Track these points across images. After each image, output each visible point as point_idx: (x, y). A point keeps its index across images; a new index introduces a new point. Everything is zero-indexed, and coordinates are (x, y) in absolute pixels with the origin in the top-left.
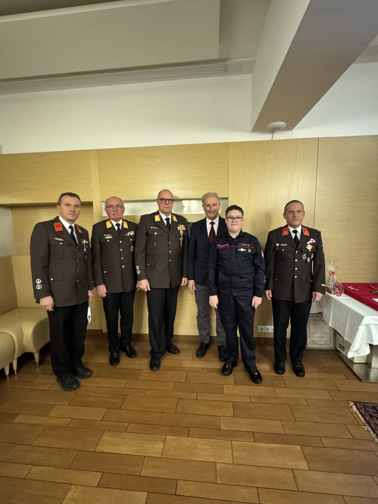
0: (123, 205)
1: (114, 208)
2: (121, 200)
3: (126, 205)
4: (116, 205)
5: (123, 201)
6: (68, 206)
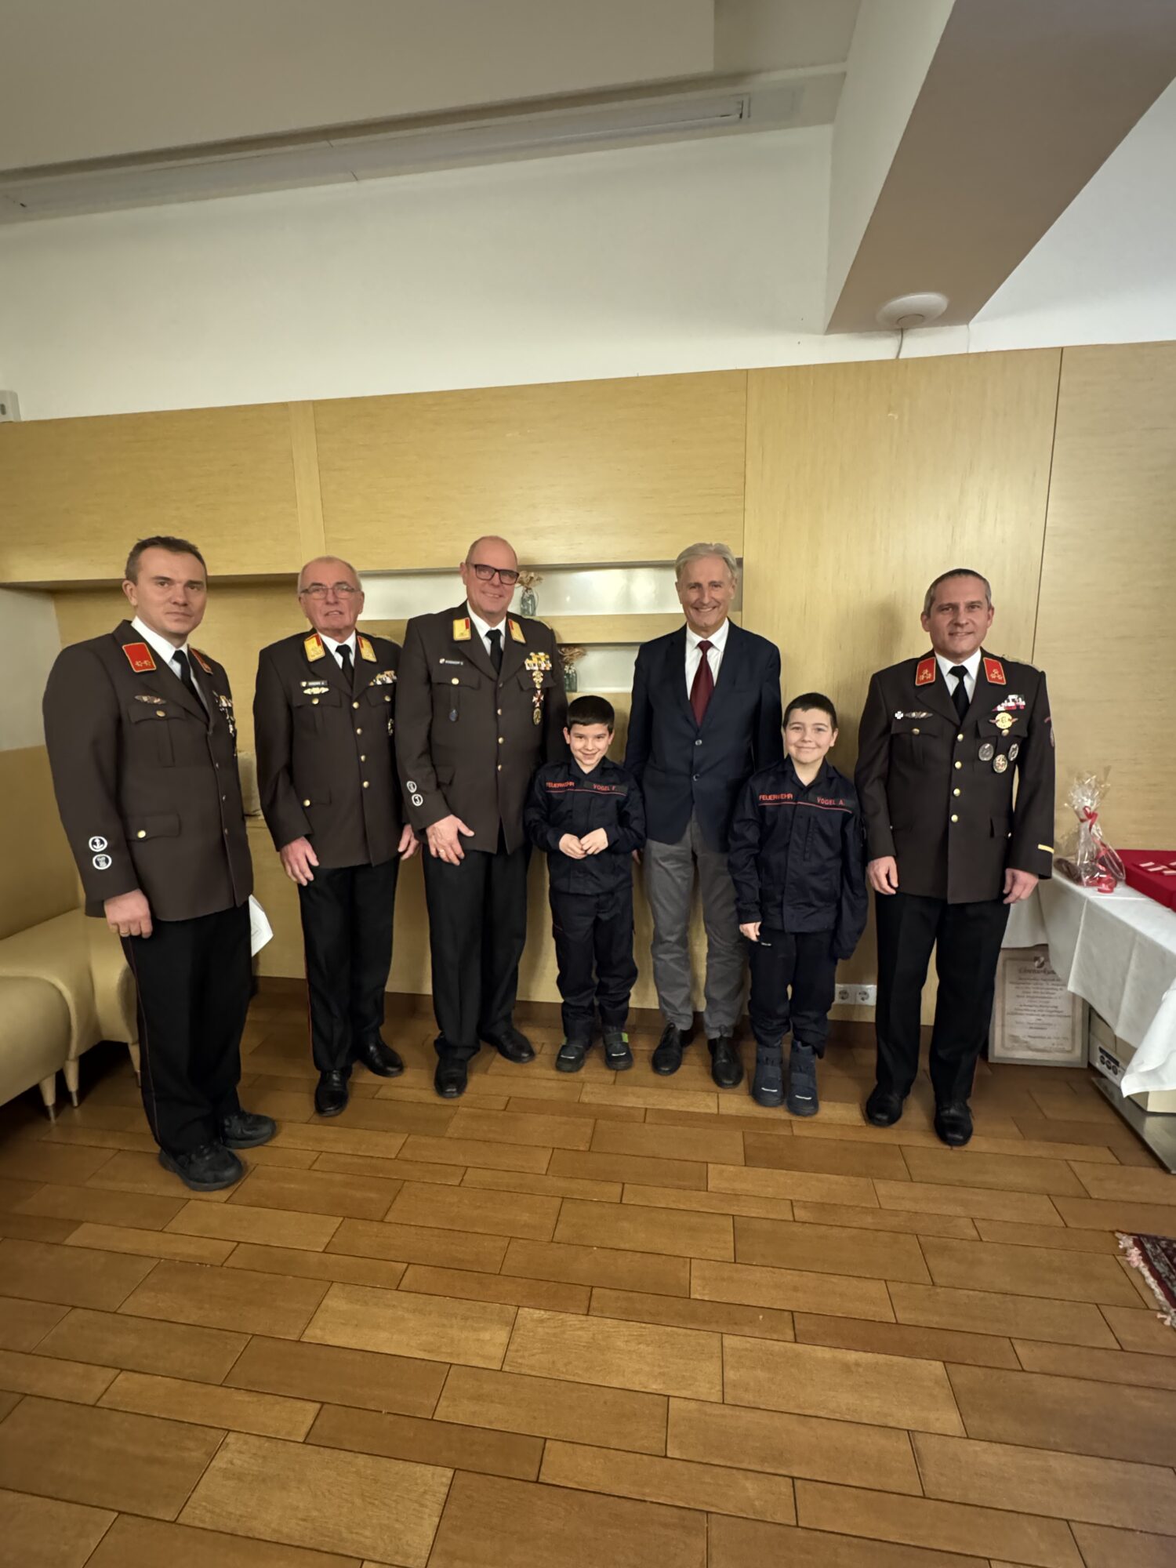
1: (327, 594)
4: (334, 582)
6: (162, 584)
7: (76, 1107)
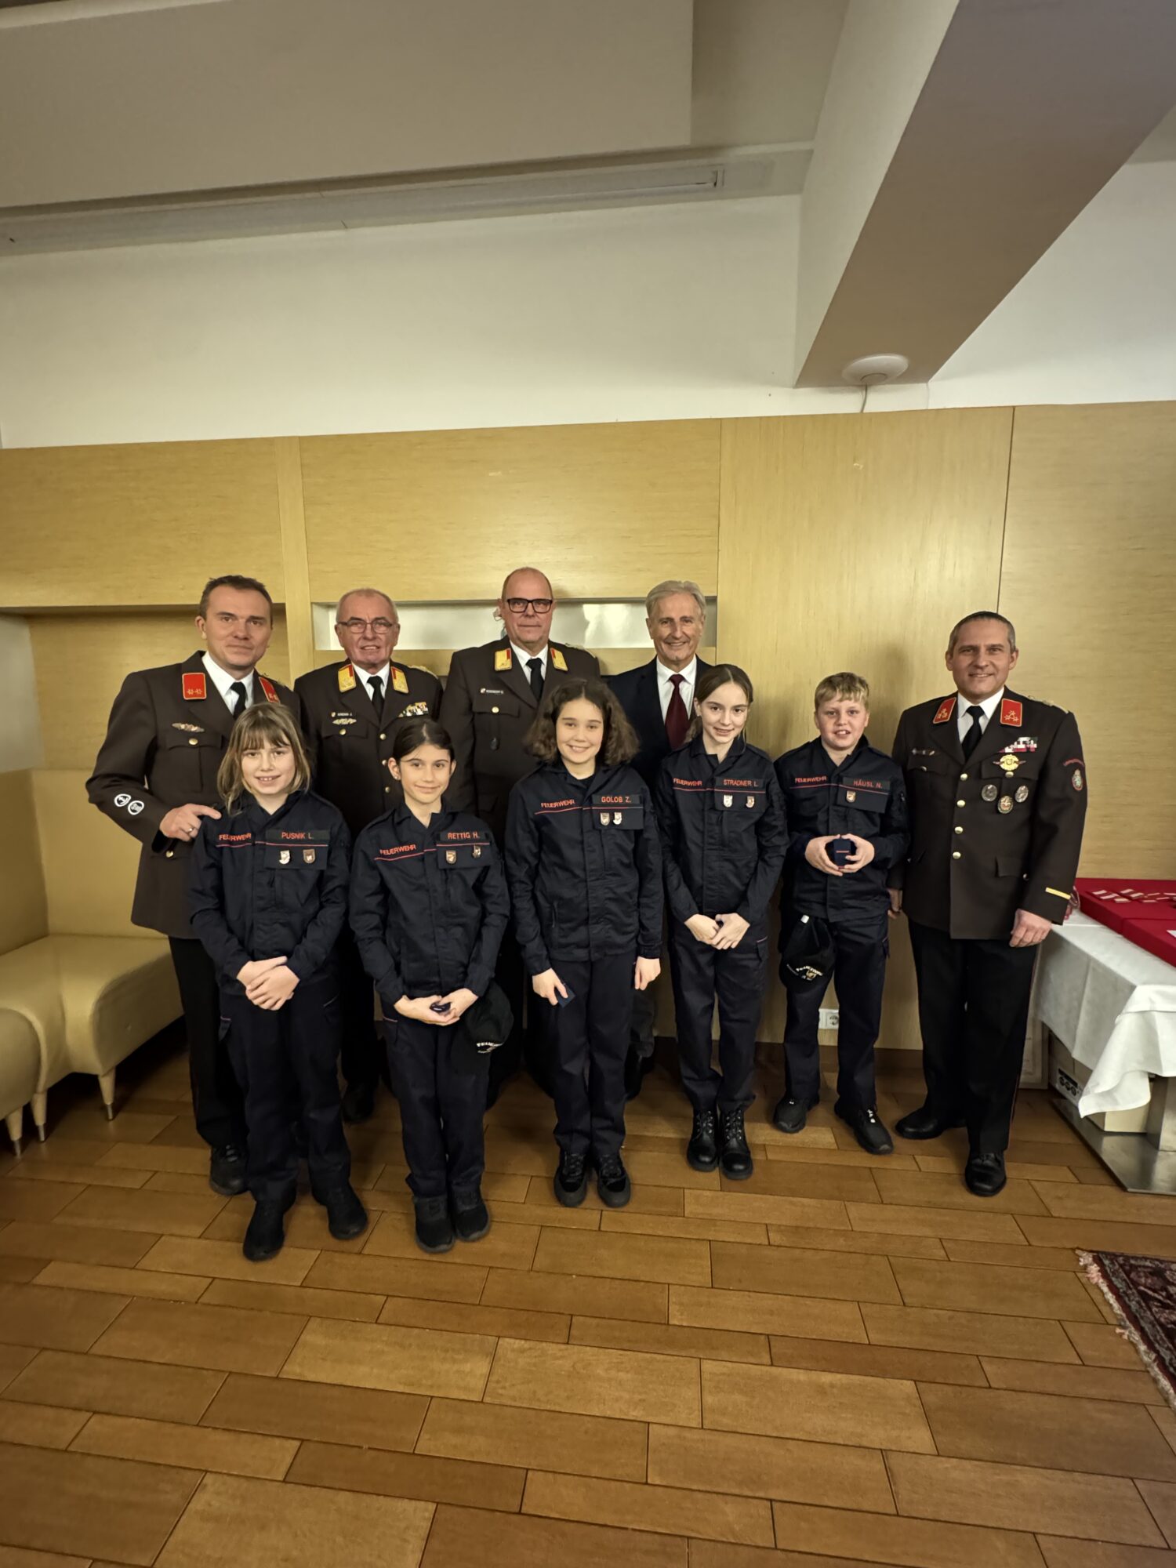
0: (395, 618)
1: (366, 628)
2: (388, 599)
3: (405, 618)
4: (373, 616)
5: (394, 604)
6: (227, 619)
7: (43, 1142)
